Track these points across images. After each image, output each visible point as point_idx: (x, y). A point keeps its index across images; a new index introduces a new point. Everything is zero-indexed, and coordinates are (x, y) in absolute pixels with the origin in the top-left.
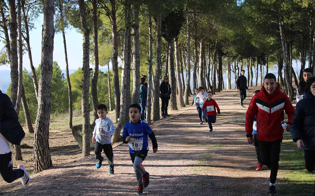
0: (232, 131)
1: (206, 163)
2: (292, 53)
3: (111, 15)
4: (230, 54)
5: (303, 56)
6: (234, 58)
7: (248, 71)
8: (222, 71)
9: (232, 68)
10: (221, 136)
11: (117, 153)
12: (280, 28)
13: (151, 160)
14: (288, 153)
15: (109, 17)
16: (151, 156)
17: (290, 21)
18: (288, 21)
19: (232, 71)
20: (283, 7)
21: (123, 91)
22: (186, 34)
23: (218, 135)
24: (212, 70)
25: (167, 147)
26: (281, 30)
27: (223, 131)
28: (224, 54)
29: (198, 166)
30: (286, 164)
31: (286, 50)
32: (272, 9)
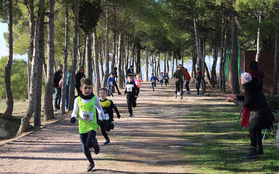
0: (144, 122)
1: (112, 157)
2: (205, 49)
3: (28, 4)
4: (148, 49)
5: (215, 52)
6: (152, 52)
7: (164, 65)
8: (140, 64)
9: (149, 62)
10: (132, 128)
11: (21, 144)
12: (194, 24)
13: (55, 152)
14: (197, 146)
15: (27, 6)
16: (57, 148)
17: (204, 18)
18: (202, 18)
19: (150, 64)
20: (198, 4)
21: (33, 80)
22: (105, 28)
23: (129, 126)
24: (130, 62)
25: (75, 138)
26: (195, 26)
27: (135, 122)
28: (142, 48)
29: (103, 159)
30: (194, 159)
31: (200, 45)
32: (187, 7)
